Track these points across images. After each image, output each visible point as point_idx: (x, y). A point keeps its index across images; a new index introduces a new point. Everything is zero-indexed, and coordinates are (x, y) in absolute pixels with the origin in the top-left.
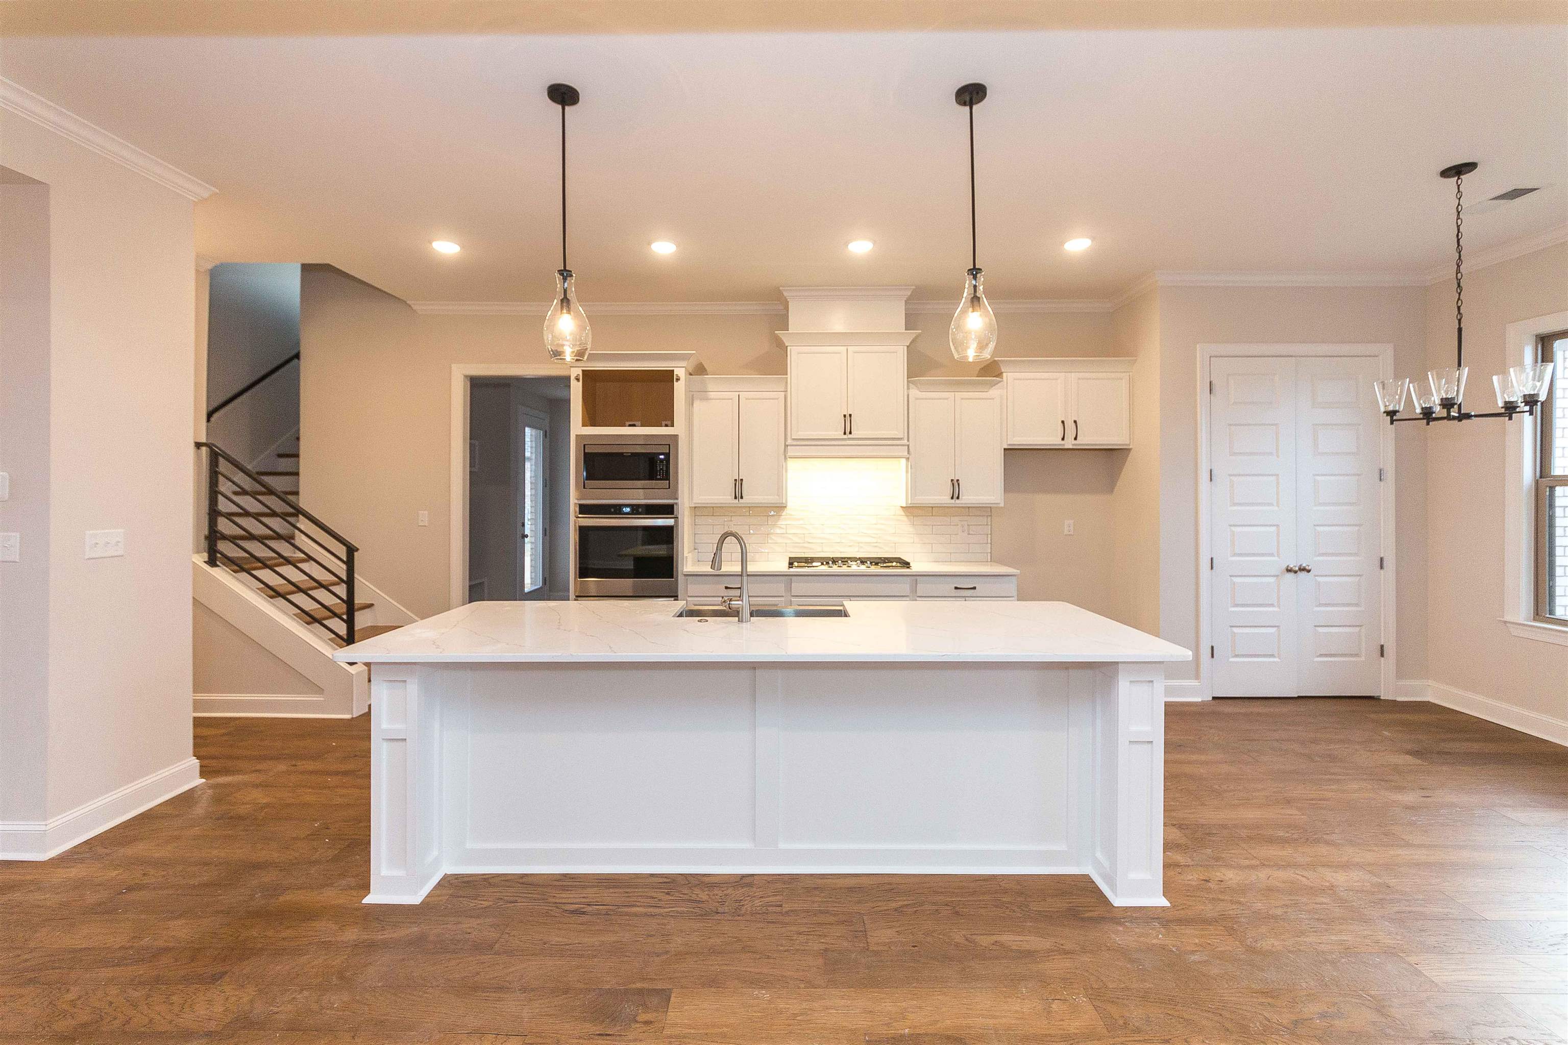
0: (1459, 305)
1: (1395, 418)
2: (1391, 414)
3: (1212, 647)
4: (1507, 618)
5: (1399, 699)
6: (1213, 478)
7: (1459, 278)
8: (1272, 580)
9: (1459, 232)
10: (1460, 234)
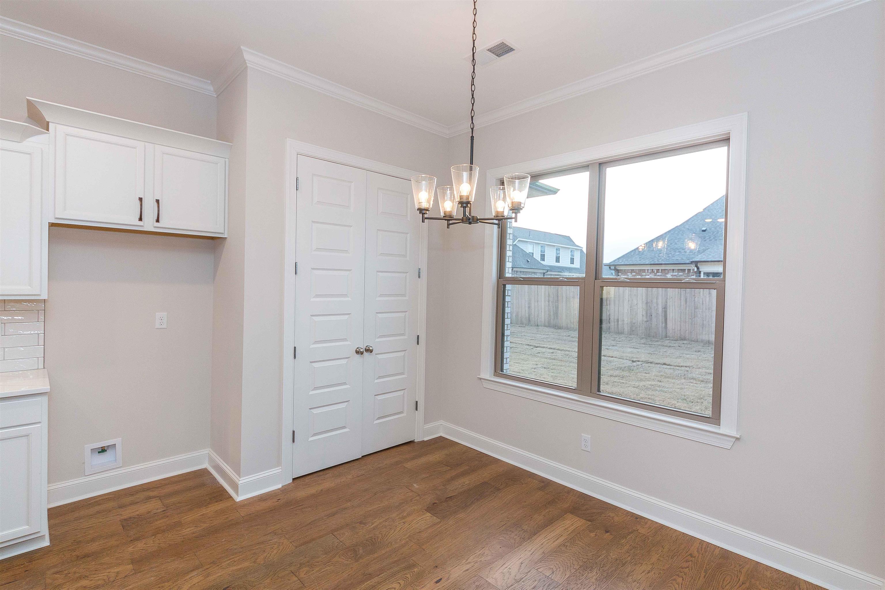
0: (473, 115)
1: (426, 216)
2: (422, 211)
3: (294, 432)
4: (482, 376)
5: (426, 439)
6: (298, 272)
7: (473, 90)
8: (344, 362)
9: (474, 46)
10: (474, 48)
